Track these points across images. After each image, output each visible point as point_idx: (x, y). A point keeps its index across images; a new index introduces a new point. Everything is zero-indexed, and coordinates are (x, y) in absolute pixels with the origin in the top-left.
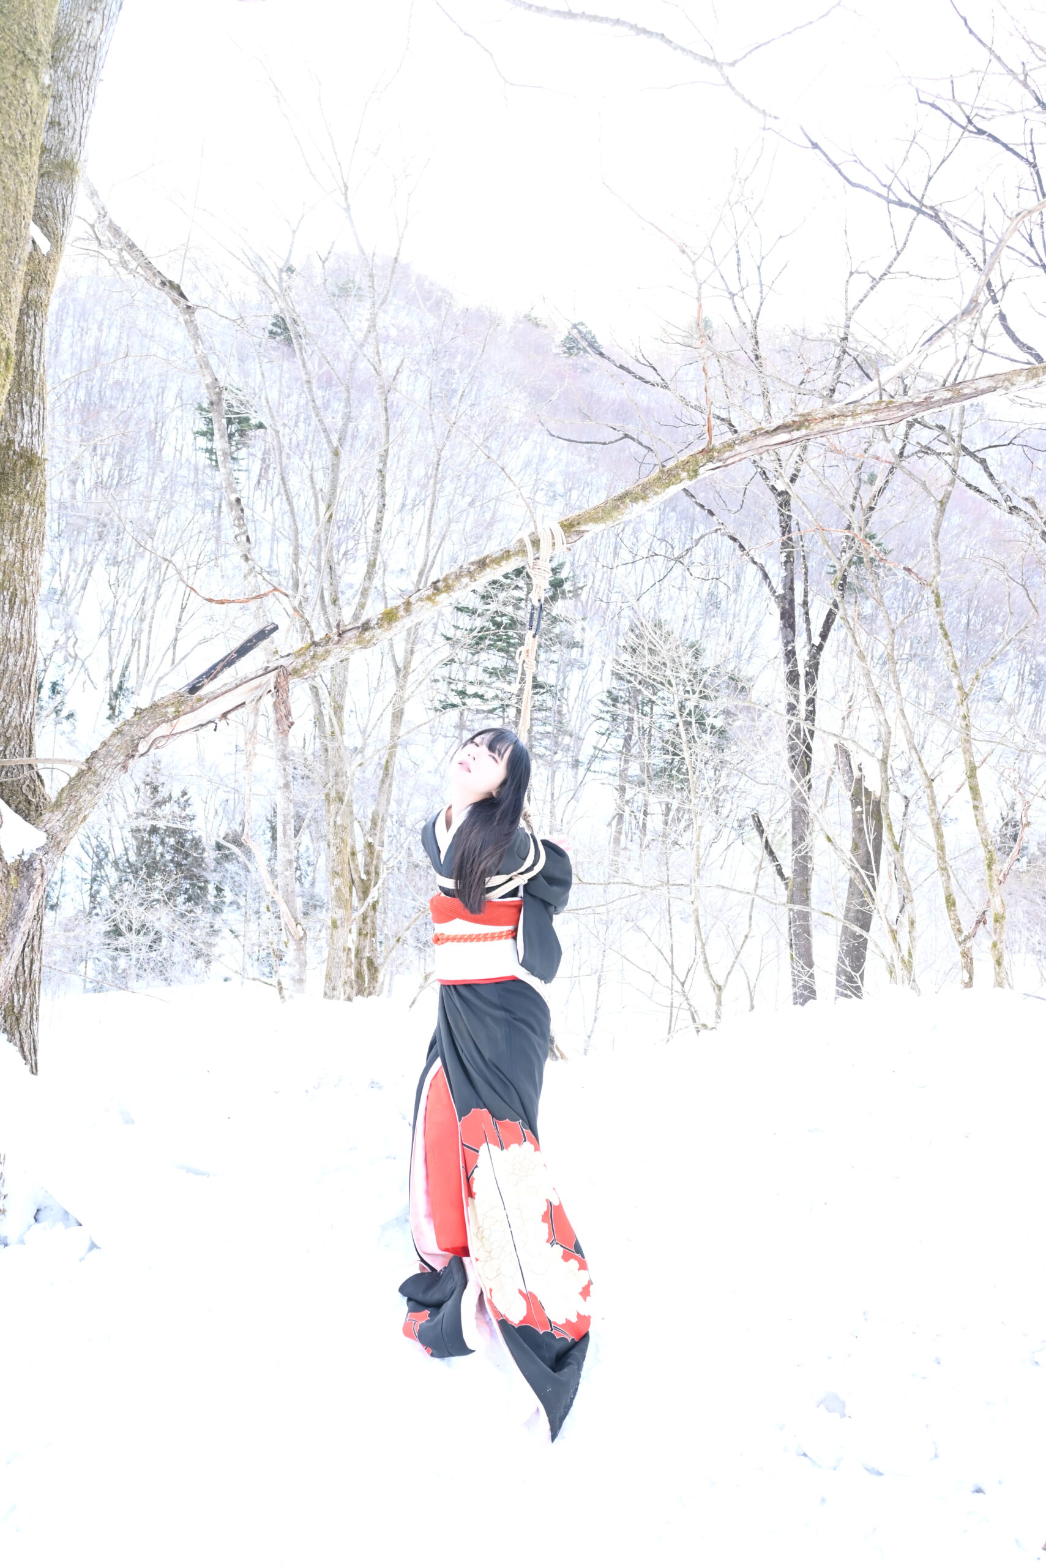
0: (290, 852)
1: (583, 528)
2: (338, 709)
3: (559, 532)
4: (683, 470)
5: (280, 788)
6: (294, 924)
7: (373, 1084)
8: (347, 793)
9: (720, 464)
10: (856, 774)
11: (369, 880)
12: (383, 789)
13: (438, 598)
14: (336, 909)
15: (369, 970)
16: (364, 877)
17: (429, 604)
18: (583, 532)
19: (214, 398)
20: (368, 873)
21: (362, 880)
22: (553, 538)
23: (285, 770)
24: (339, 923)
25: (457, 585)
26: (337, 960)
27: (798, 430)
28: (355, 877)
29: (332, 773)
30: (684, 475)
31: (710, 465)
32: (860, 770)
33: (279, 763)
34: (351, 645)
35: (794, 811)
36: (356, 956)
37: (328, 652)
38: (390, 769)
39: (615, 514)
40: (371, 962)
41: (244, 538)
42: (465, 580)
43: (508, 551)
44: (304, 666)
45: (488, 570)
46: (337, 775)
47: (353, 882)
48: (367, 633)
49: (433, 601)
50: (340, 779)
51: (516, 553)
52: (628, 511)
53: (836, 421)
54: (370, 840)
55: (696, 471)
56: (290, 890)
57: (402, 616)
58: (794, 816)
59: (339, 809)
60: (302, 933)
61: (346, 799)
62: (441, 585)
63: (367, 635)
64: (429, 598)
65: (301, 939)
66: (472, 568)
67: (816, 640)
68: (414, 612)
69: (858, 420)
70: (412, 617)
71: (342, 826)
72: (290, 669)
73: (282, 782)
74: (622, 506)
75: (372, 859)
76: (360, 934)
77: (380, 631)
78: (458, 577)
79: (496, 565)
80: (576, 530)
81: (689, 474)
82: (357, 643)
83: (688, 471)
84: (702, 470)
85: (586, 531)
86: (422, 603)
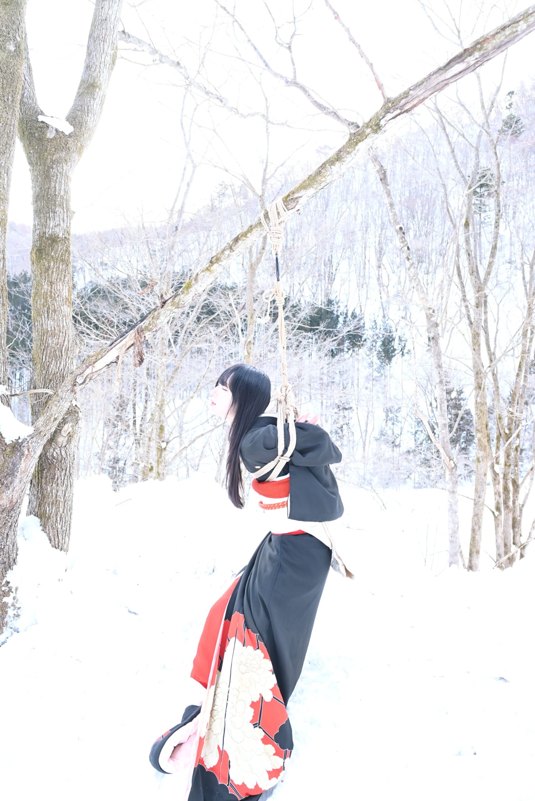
0: (445, 419)
1: (296, 195)
4: (367, 127)
6: (448, 460)
9: (398, 111)
11: (510, 433)
13: (212, 268)
14: (479, 451)
15: (513, 486)
16: (507, 431)
17: (208, 273)
18: (298, 198)
19: (382, 176)
20: (510, 429)
21: (506, 434)
22: (278, 209)
23: (439, 373)
24: (481, 459)
25: (223, 257)
26: (480, 481)
27: (470, 56)
28: (502, 431)
30: (369, 130)
31: (390, 116)
33: (436, 370)
36: (504, 478)
39: (319, 178)
40: (514, 482)
41: (406, 248)
42: (227, 252)
43: (252, 226)
45: (240, 242)
46: (477, 373)
47: (500, 434)
48: (176, 299)
49: (209, 270)
50: (479, 376)
51: (256, 226)
52: (329, 173)
53: (508, 31)
55: (378, 125)
56: (445, 441)
57: (194, 284)
59: (479, 393)
60: (453, 465)
61: (482, 387)
62: (214, 259)
64: (207, 269)
65: (453, 468)
66: (231, 243)
68: (199, 280)
70: (199, 283)
71: (480, 403)
72: (143, 327)
73: (437, 380)
74: (323, 171)
76: (506, 465)
77: (182, 296)
78: (224, 251)
79: (244, 238)
80: (292, 199)
81: (373, 129)
82: (172, 305)
83: (371, 127)
84: (382, 122)
85: (301, 197)
86: (204, 273)
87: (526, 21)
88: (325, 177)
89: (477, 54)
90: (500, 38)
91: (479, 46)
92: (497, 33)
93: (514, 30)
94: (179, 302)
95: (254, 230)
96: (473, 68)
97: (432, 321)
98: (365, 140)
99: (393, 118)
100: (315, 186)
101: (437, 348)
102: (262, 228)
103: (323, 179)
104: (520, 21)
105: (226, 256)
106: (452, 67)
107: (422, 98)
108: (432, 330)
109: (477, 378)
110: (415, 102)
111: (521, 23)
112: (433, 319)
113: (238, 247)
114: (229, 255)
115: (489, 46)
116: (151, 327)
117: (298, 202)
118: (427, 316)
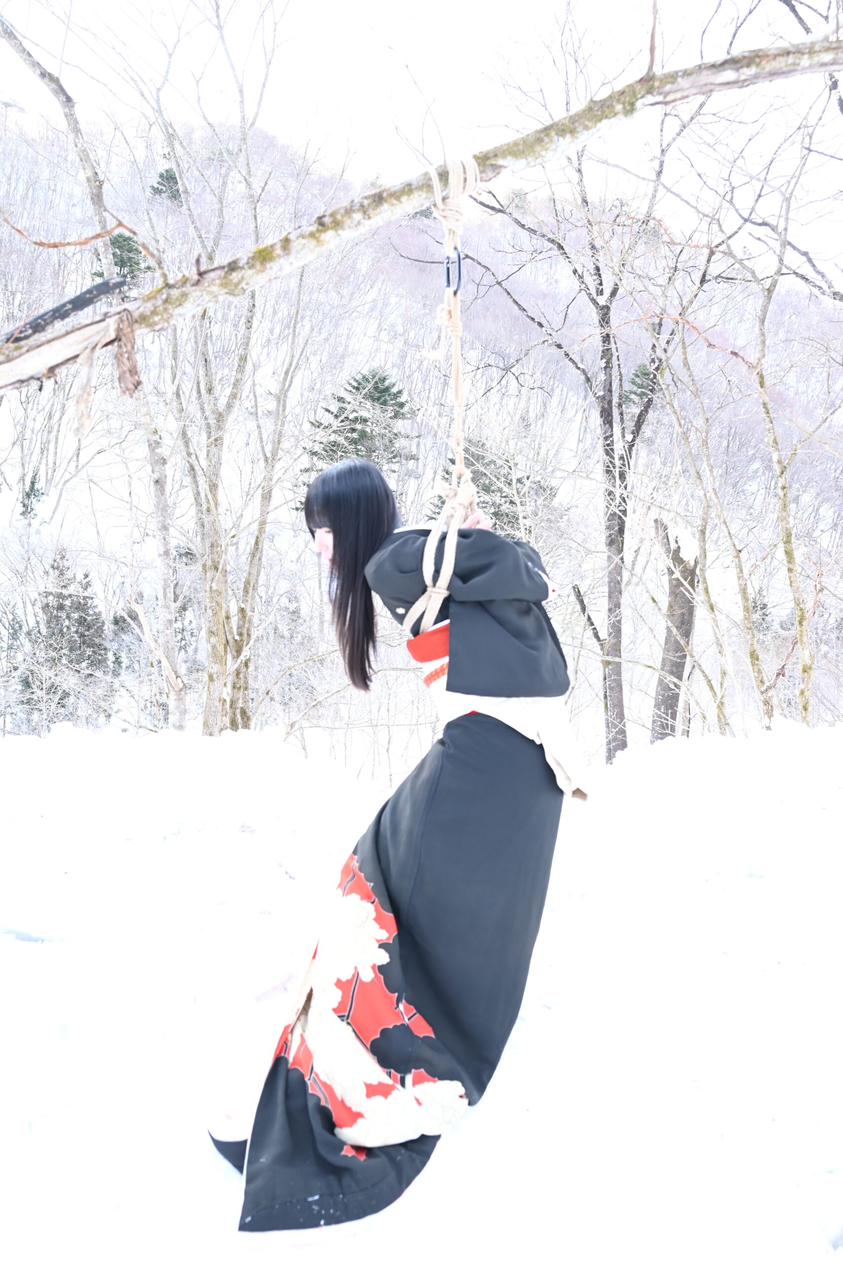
0: (170, 613)
1: (500, 162)
2: (213, 487)
3: (473, 167)
4: (618, 101)
5: (160, 555)
6: (175, 677)
7: (244, 828)
8: (222, 562)
9: (660, 98)
10: (673, 546)
11: (242, 640)
12: (254, 562)
13: (323, 236)
14: (213, 665)
15: (242, 719)
16: (237, 638)
17: (312, 243)
18: (501, 167)
20: (241, 634)
21: (236, 641)
22: (465, 172)
23: (164, 539)
24: (215, 676)
25: (347, 222)
26: (213, 709)
27: (745, 67)
28: (229, 638)
29: (208, 544)
30: (619, 107)
31: (650, 99)
32: (677, 542)
34: (214, 289)
35: (610, 582)
36: (231, 707)
37: (185, 295)
38: (260, 544)
39: (538, 148)
40: (243, 712)
42: (358, 216)
43: (410, 185)
44: (154, 313)
45: (385, 206)
46: (212, 546)
47: (227, 642)
48: (234, 274)
49: (318, 240)
50: (215, 550)
51: (420, 188)
52: (553, 147)
53: (791, 59)
54: (243, 606)
55: (632, 104)
56: (170, 646)
57: (279, 256)
58: (610, 587)
59: (215, 576)
60: (181, 685)
61: (220, 567)
62: (327, 220)
63: (235, 276)
64: (312, 235)
65: (181, 690)
66: (366, 202)
67: (629, 437)
68: (293, 251)
69: (816, 59)
70: (292, 258)
71: (217, 591)
72: (136, 315)
73: (162, 550)
74: (546, 140)
75: (245, 623)
76: (234, 687)
77: (250, 272)
78: (349, 211)
79: (395, 202)
80: (492, 165)
81: (624, 108)
82: (222, 285)
83: (624, 104)
84: (639, 104)
85: (506, 167)
86: (304, 241)
87: (811, 58)
88: (547, 150)
89: (753, 70)
90: (780, 63)
91: (757, 60)
92: (779, 55)
93: (797, 61)
94: (239, 282)
95: (416, 194)
96: (740, 84)
97: (156, 454)
98: (613, 119)
99: (652, 105)
100: (530, 159)
101: (163, 498)
102: (430, 195)
103: (543, 153)
104: (803, 54)
105: (355, 222)
106: (725, 70)
107: (685, 94)
108: (156, 468)
109: (212, 553)
110: (678, 95)
111: (806, 56)
112: (158, 450)
113: (380, 213)
114: (359, 223)
115: (768, 66)
116: (156, 319)
117: (498, 173)
118: (150, 445)
